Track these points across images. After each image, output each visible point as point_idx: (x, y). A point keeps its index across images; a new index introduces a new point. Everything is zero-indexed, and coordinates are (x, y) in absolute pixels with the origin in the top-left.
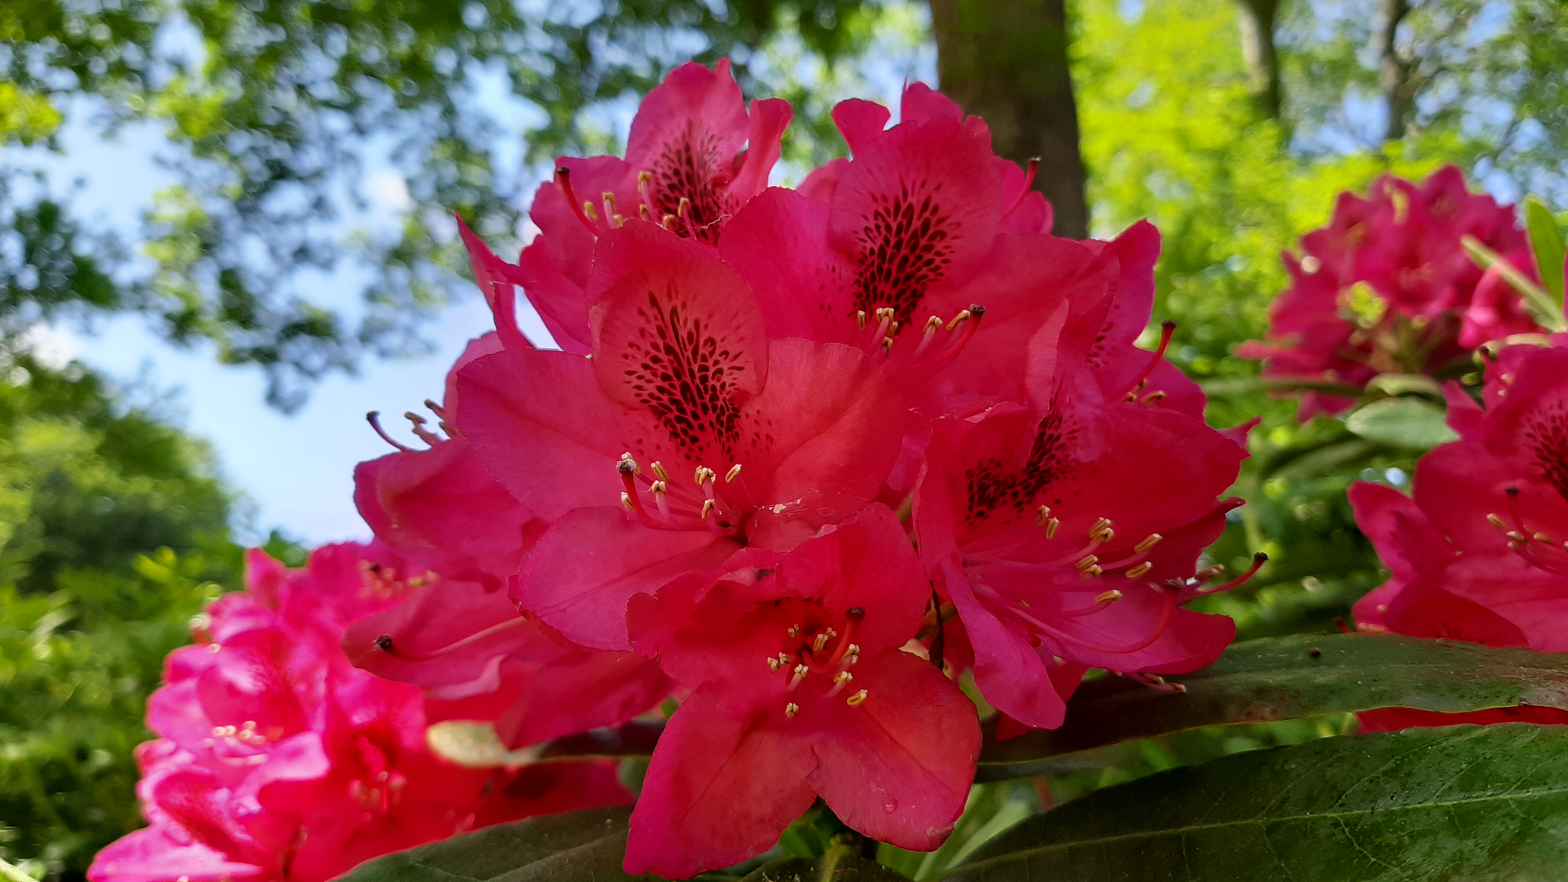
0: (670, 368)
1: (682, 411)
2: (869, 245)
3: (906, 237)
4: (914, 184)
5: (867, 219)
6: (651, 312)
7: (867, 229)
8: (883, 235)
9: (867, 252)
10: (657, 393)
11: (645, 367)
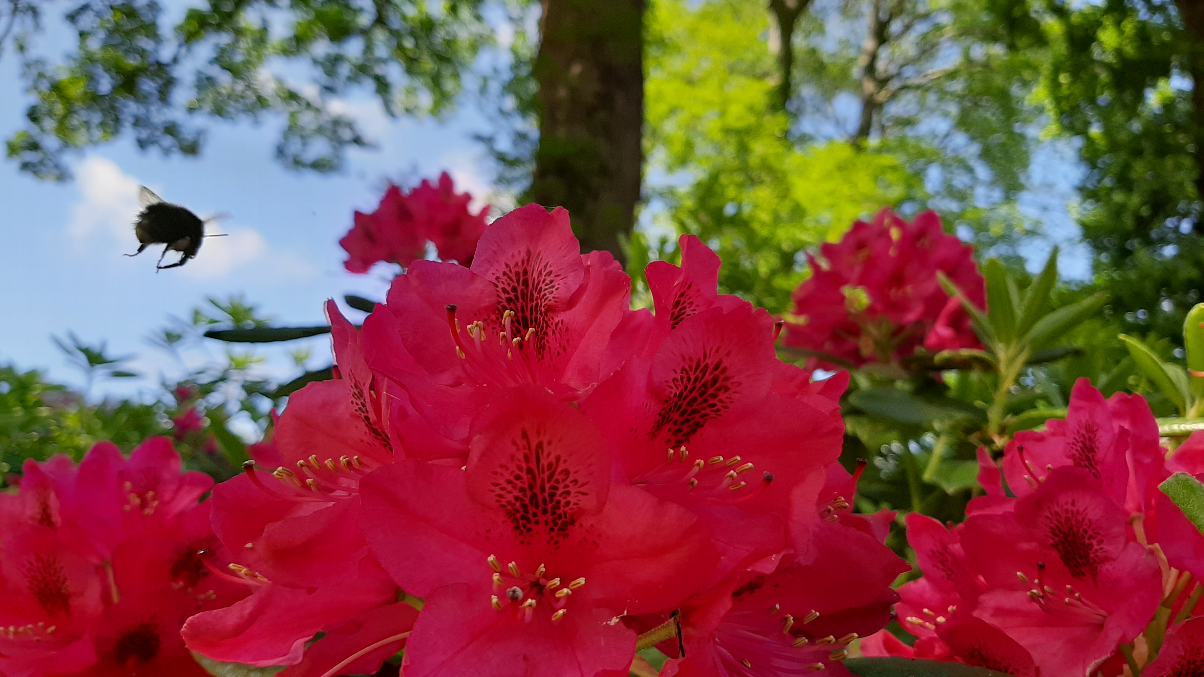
0: (527, 483)
1: (526, 511)
2: (674, 390)
3: (698, 385)
4: (711, 349)
5: (676, 372)
6: (522, 443)
7: (675, 379)
8: (684, 383)
9: (672, 396)
10: (513, 501)
11: (509, 482)
